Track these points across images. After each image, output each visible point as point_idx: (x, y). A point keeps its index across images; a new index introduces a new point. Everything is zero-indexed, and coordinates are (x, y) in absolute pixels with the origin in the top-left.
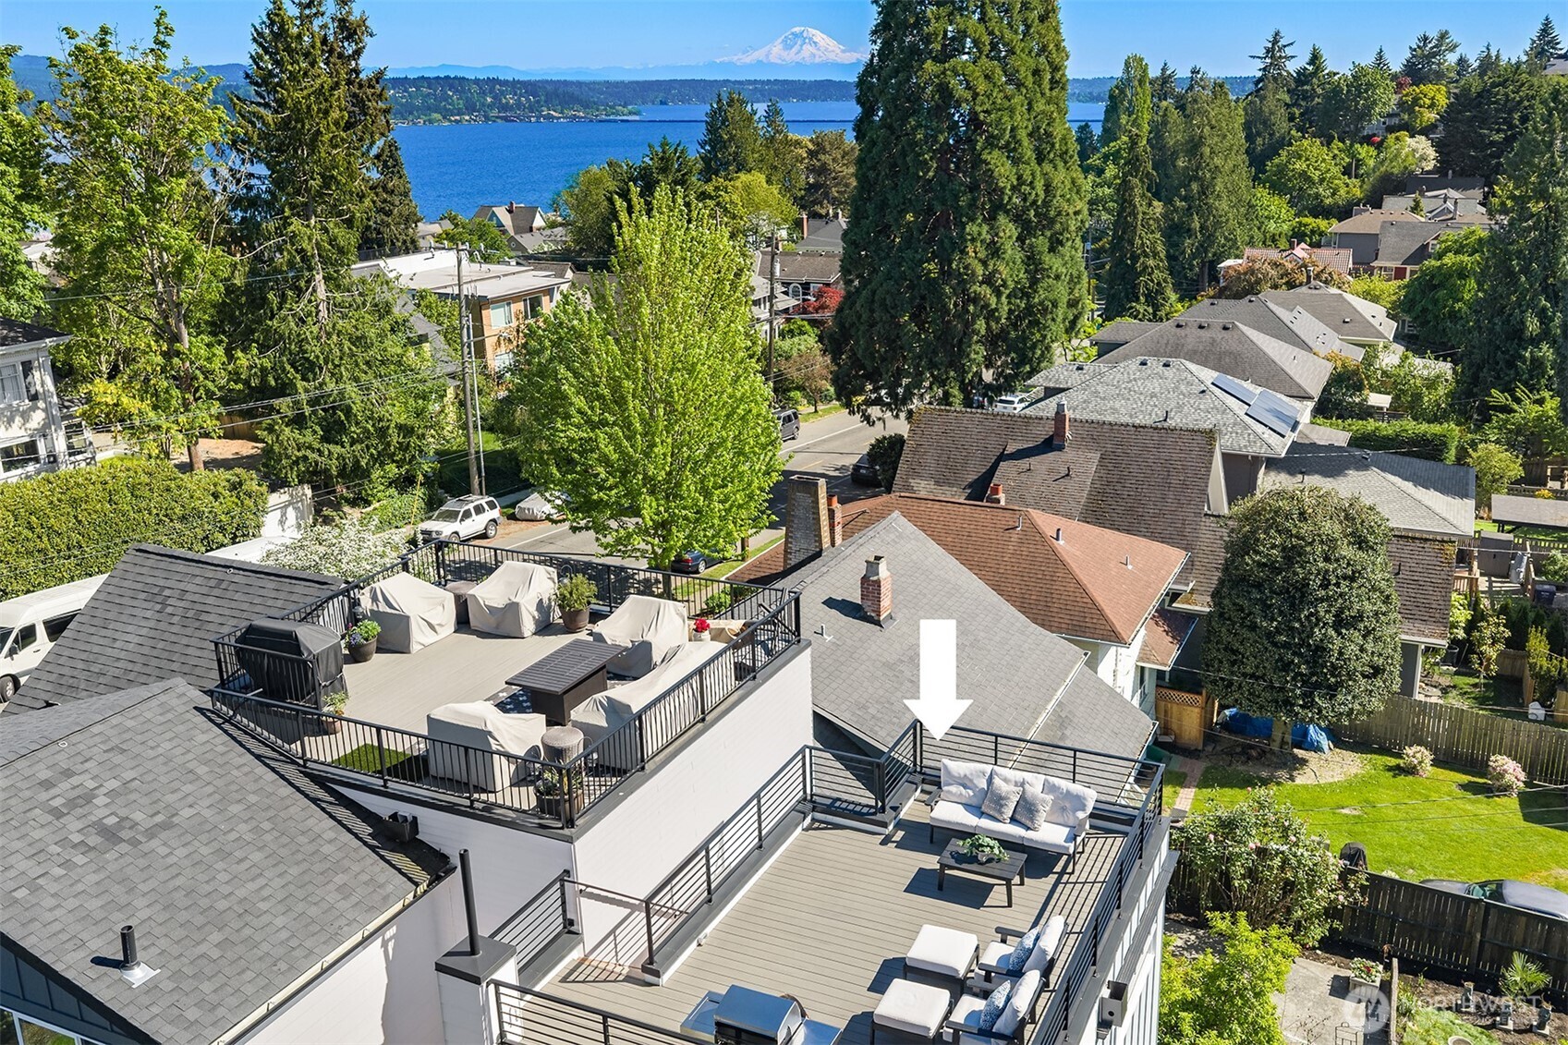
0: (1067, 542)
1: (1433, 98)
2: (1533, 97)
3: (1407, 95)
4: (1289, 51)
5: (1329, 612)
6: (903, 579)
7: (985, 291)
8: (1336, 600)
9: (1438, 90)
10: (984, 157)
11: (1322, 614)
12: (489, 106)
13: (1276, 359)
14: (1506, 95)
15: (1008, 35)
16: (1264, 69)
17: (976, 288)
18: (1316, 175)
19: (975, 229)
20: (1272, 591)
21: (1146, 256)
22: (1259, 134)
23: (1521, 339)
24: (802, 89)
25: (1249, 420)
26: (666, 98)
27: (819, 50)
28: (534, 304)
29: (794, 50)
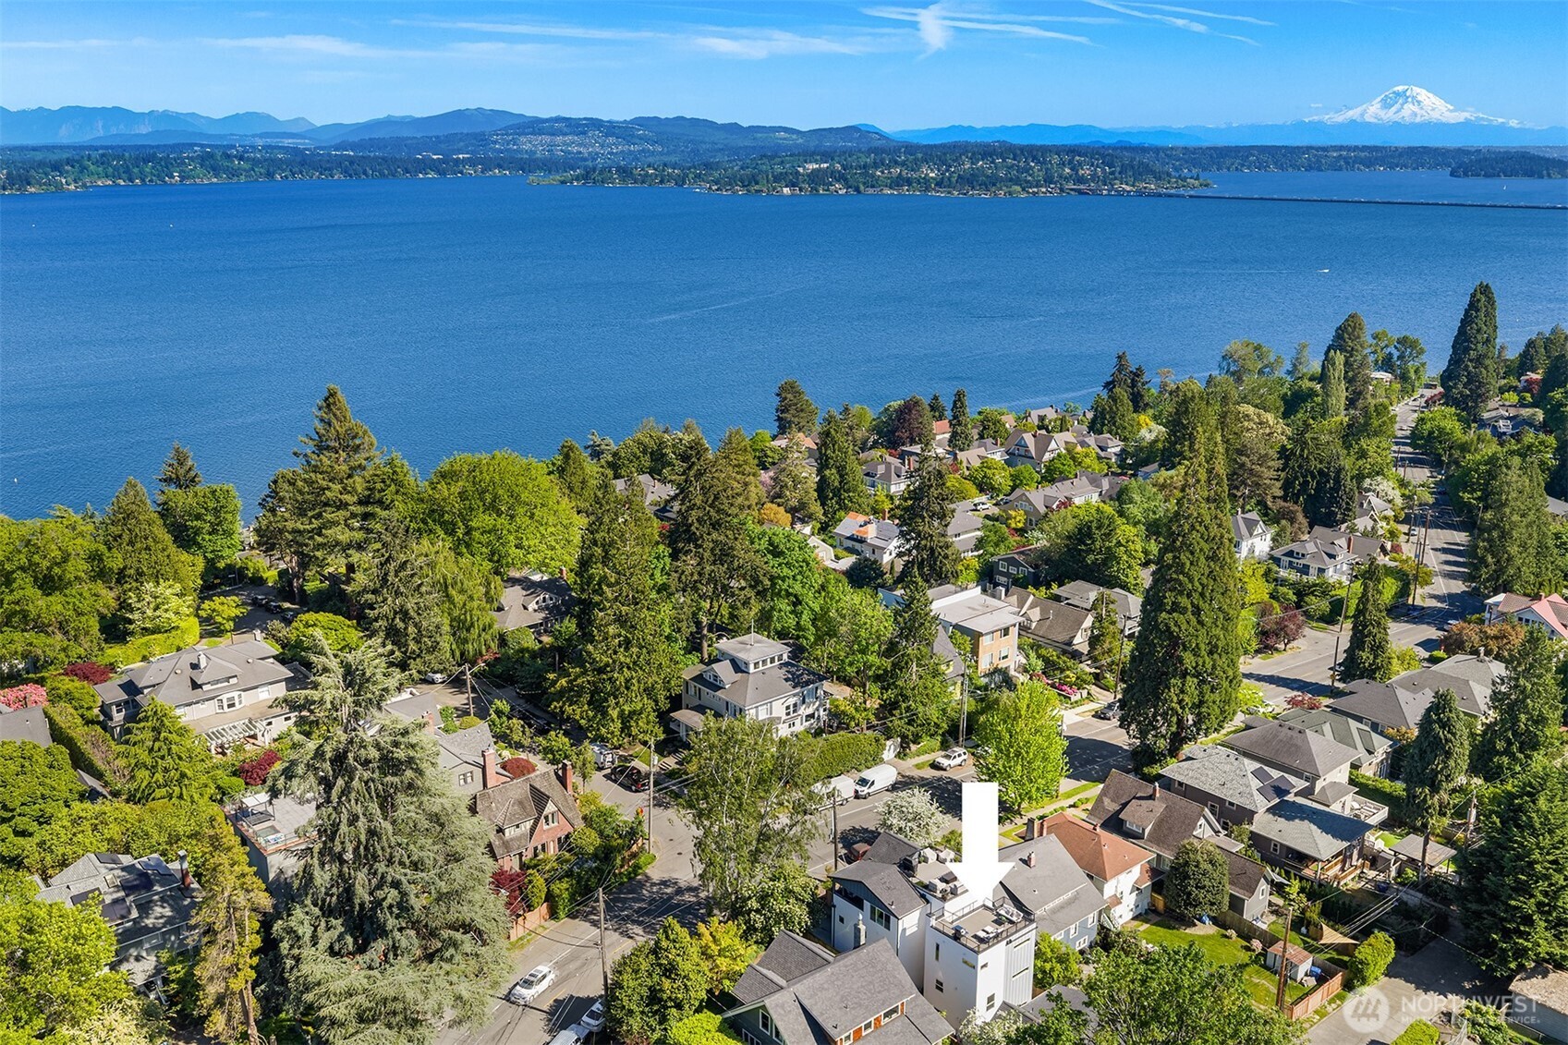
12: (1066, 178)
24: (1392, 157)
25: (1256, 793)
26: (1243, 165)
27: (1422, 108)
28: (1006, 631)
29: (1394, 109)
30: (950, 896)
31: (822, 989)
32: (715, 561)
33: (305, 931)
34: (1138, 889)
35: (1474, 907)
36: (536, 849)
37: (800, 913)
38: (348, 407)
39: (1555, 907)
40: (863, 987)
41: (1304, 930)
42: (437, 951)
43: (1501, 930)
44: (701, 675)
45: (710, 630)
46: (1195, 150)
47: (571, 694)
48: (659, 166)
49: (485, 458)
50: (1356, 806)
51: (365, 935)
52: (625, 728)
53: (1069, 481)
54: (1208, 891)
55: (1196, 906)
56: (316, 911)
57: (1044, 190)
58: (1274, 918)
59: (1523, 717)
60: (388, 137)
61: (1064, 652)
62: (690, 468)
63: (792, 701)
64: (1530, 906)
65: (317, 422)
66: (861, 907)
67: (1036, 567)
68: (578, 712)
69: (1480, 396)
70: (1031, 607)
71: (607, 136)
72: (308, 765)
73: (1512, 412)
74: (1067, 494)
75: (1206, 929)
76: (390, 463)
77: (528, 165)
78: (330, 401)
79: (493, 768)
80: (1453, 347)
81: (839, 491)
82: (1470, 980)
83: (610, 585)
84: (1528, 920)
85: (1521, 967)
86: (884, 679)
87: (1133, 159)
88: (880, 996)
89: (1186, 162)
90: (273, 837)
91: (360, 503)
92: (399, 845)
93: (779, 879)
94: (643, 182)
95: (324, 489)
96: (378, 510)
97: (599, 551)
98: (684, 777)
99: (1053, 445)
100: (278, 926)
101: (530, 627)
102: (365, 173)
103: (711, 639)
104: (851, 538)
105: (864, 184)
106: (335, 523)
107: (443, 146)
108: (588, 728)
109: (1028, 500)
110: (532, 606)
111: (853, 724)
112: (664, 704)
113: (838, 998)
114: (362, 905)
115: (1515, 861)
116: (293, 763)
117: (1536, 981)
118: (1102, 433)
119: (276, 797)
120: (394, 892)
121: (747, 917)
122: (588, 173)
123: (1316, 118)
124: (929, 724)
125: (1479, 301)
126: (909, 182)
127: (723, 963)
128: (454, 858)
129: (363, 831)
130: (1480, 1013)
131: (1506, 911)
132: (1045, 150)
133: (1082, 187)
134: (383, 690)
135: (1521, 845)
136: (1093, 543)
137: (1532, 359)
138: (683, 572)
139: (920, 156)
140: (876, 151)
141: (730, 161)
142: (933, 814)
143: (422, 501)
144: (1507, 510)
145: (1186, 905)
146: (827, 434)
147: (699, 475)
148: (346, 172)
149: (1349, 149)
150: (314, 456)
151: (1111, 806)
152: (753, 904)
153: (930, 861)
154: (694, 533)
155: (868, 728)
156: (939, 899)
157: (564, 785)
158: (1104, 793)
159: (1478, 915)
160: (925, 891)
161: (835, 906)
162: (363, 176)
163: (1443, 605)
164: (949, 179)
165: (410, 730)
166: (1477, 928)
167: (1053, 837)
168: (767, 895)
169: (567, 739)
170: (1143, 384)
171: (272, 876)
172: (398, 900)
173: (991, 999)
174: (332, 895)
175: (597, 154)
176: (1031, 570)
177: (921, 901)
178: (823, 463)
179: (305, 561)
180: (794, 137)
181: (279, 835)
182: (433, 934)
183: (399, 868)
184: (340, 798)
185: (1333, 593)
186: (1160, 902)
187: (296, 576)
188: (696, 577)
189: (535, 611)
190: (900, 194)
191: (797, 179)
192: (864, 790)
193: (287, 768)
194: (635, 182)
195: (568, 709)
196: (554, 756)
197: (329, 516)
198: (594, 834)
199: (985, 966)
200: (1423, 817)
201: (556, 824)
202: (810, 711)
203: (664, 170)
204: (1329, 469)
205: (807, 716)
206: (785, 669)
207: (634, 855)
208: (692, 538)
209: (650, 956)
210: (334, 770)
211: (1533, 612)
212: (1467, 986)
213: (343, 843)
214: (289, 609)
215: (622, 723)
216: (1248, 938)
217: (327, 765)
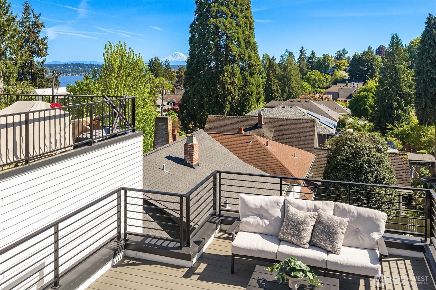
0: (271, 147)
1: (344, 63)
2: (373, 59)
3: (337, 62)
4: (306, 52)
5: (372, 177)
6: (204, 152)
7: (230, 87)
8: (374, 172)
9: (345, 61)
10: (229, 45)
11: (370, 177)
13: (324, 110)
14: (366, 58)
15: (236, 12)
16: (300, 56)
17: (228, 86)
18: (317, 79)
19: (227, 68)
20: (349, 170)
21: (275, 92)
23: (392, 108)
57: (84, 74)
132: (83, 64)
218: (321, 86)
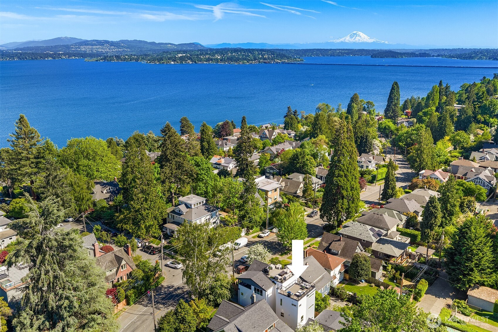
11: (360, 268)
12: (260, 58)
13: (387, 222)
22: (463, 114)
24: (354, 52)
25: (372, 236)
26: (312, 55)
27: (361, 38)
28: (276, 190)
29: (353, 38)
30: (284, 281)
31: (244, 321)
32: (177, 168)
33: (27, 322)
34: (340, 272)
35: (453, 267)
36: (118, 279)
37: (227, 292)
38: (28, 122)
39: (480, 265)
40: (259, 318)
41: (395, 281)
42: (86, 324)
43: (462, 274)
44: (174, 210)
45: (175, 195)
46: (298, 50)
47: (125, 220)
48: (129, 55)
49: (83, 139)
50: (400, 239)
51: (54, 321)
52: (148, 231)
53: (283, 143)
54: (365, 271)
55: (361, 277)
56: (32, 313)
57: (254, 62)
58: (384, 278)
59: (449, 205)
60: (34, 46)
61: (294, 196)
62: (166, 135)
63: (208, 217)
64: (473, 265)
65: (16, 128)
66: (250, 289)
67: (279, 170)
68: (128, 227)
69: (396, 116)
70: (282, 182)
71: (111, 46)
72: (25, 251)
73: (406, 120)
74: (283, 148)
75: (364, 284)
76: (47, 143)
77: (84, 55)
78: (21, 120)
79: (98, 250)
80: (388, 101)
81: (208, 150)
82: (451, 293)
83: (138, 179)
84: (472, 270)
85: (470, 286)
86: (240, 207)
87: (280, 53)
88: (267, 321)
89: (296, 54)
90: (9, 284)
91: (35, 158)
92: (68, 281)
93: (218, 281)
94: (124, 60)
95: (20, 153)
96: (42, 160)
97: (130, 169)
98: (172, 248)
99: (274, 134)
100: (15, 321)
101: (105, 199)
102: (26, 58)
103: (175, 198)
104: (216, 164)
105: (197, 60)
106: (25, 166)
107: (53, 49)
108: (133, 233)
109: (271, 150)
110: (105, 191)
111: (230, 224)
112: (161, 222)
113: (251, 324)
114: (52, 308)
115: (466, 250)
116: (18, 251)
117: (476, 290)
118: (288, 130)
119: (11, 267)
120: (67, 301)
121: (206, 297)
122: (105, 57)
123: (332, 41)
124: (256, 222)
125: (394, 87)
126: (212, 60)
127: (202, 315)
128: (92, 285)
129: (51, 277)
130: (460, 303)
131: (464, 268)
132: (253, 50)
133: (265, 61)
134: (57, 217)
135: (468, 245)
136: (299, 160)
137: (407, 106)
138: (166, 173)
139: (214, 52)
140: (200, 50)
141: (153, 54)
142: (266, 253)
143: (59, 156)
144: (423, 144)
145: (358, 276)
146: (203, 130)
147: (169, 137)
148: (19, 58)
149: (342, 50)
150: (16, 141)
151: (325, 245)
152: (208, 291)
153: (273, 269)
154: (169, 159)
155: (235, 225)
156: (280, 282)
157: (128, 254)
158: (322, 240)
159: (454, 270)
160: (274, 280)
161: (239, 289)
162: (25, 59)
163: (402, 176)
164: (224, 59)
165: (70, 233)
166: (454, 274)
167: (312, 256)
168: (214, 288)
169: (125, 237)
170: (297, 115)
171: (9, 300)
172: (68, 304)
173: (302, 317)
174: (39, 305)
175: (108, 52)
176: (278, 171)
177: (273, 284)
178: (202, 140)
179: (14, 180)
180: (173, 46)
181: (11, 283)
182: (83, 317)
183: (68, 291)
184: (40, 264)
185: (372, 173)
186: (347, 277)
187: (10, 187)
188: (170, 175)
189: (106, 193)
190: (209, 63)
191: (176, 59)
192: (237, 247)
193: (16, 253)
194: (122, 60)
195: (124, 226)
196: (120, 244)
197: (23, 163)
198: (141, 272)
199: (300, 305)
200: (428, 239)
201: (126, 269)
202: (214, 221)
203: (131, 57)
204: (364, 135)
205: (213, 223)
206: (204, 206)
207: (158, 278)
208: (168, 160)
209: (174, 316)
210: (37, 252)
211: (434, 175)
212: (451, 294)
213: (43, 283)
214: (8, 200)
215: (146, 230)
216: (379, 286)
217: (34, 250)
218: (465, 146)
